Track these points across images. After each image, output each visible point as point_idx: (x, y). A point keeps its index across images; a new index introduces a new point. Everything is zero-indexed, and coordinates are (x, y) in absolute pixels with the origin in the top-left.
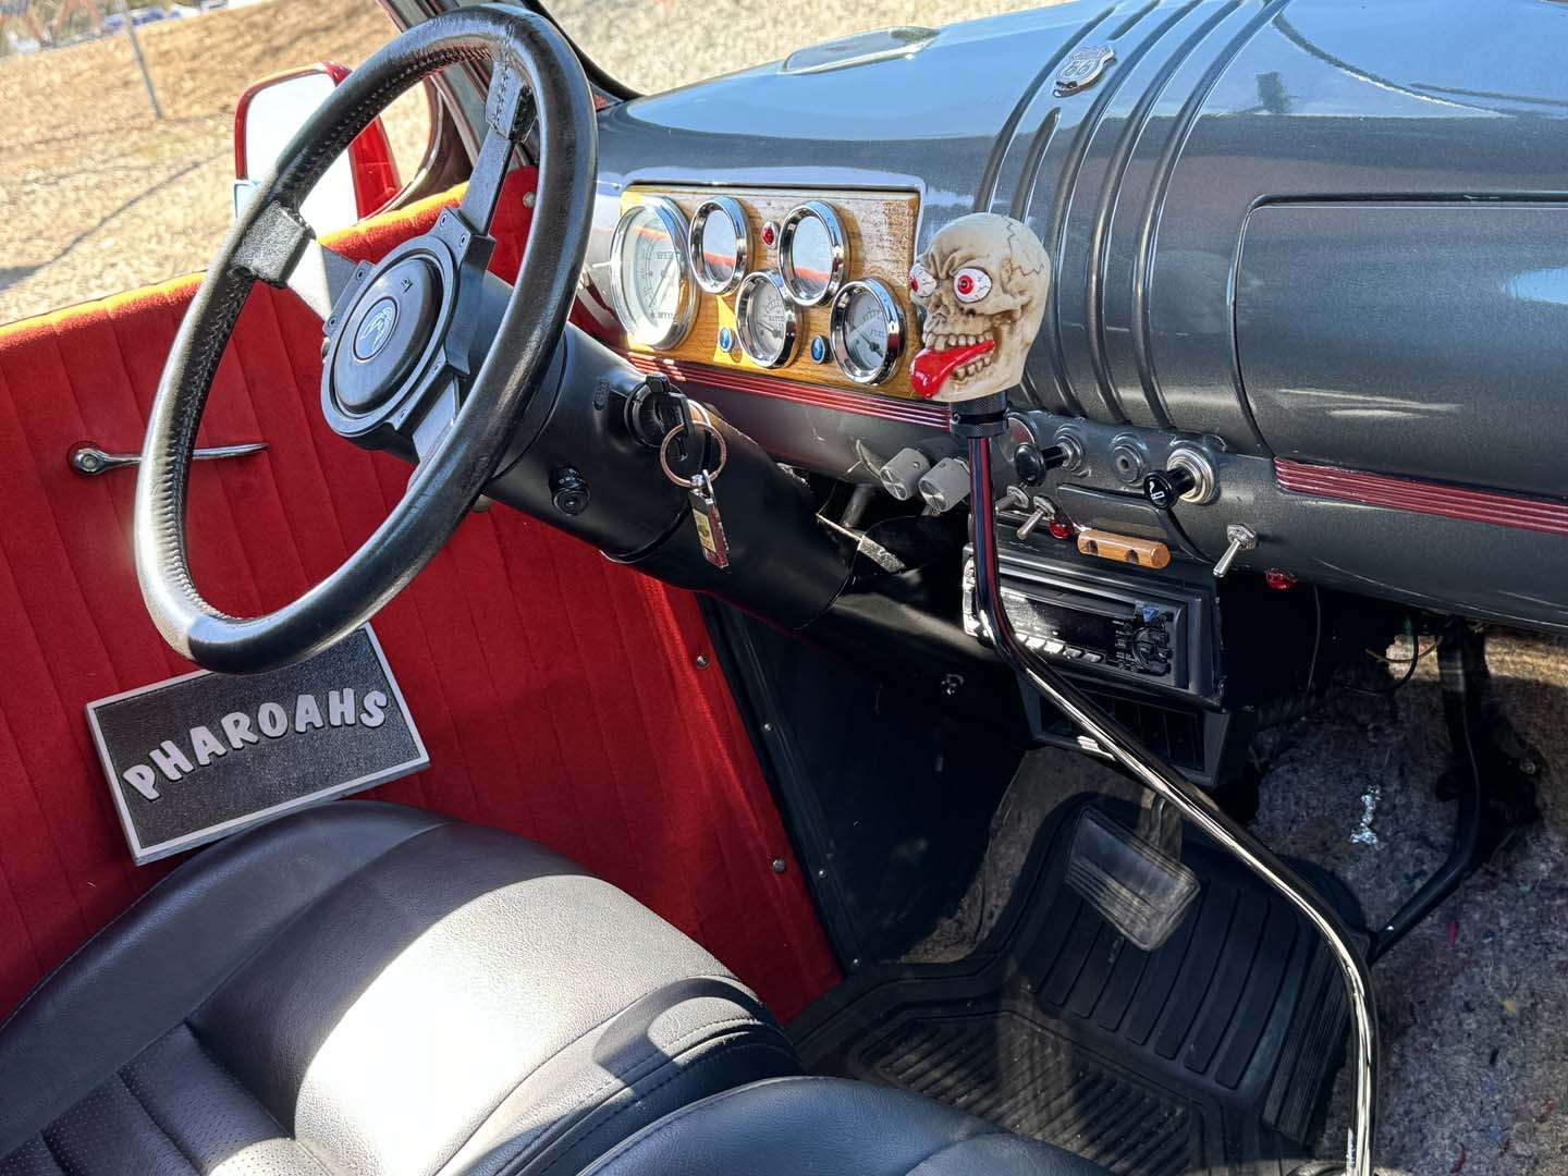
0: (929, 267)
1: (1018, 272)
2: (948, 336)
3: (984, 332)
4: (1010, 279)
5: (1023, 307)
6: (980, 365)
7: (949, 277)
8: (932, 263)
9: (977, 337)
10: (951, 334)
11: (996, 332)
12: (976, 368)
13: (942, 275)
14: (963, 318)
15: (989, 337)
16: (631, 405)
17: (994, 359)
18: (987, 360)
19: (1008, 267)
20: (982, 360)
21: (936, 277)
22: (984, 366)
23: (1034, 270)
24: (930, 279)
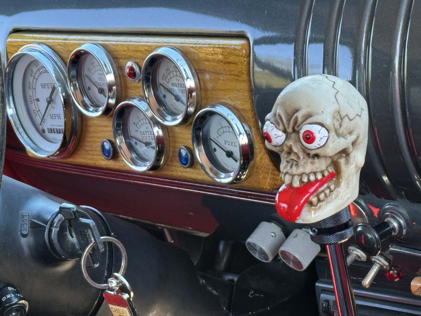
0: (279, 124)
1: (346, 120)
2: (301, 175)
3: (327, 167)
4: (341, 126)
5: (353, 144)
6: (327, 191)
7: (296, 131)
8: (279, 121)
9: (322, 172)
10: (303, 173)
11: (335, 164)
12: (326, 195)
13: (290, 130)
14: (310, 160)
15: (331, 170)
16: (50, 231)
17: (338, 185)
18: (332, 187)
19: (338, 117)
20: (329, 187)
21: (285, 131)
22: (331, 191)
23: (357, 115)
24: (280, 133)
